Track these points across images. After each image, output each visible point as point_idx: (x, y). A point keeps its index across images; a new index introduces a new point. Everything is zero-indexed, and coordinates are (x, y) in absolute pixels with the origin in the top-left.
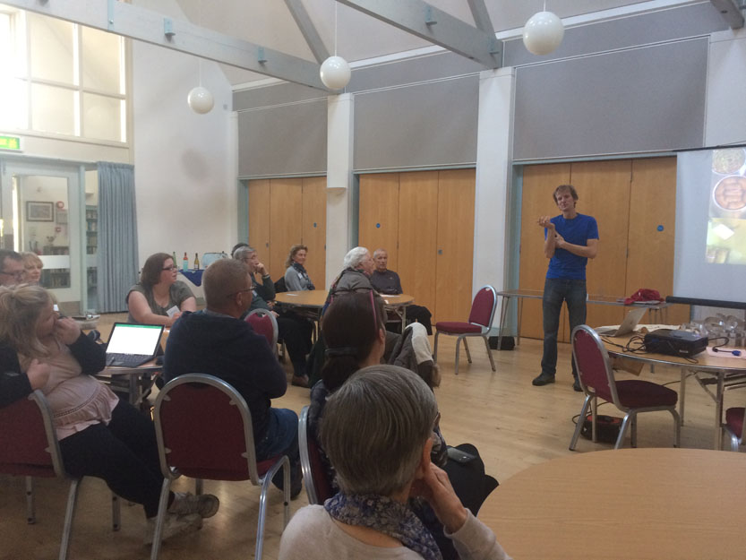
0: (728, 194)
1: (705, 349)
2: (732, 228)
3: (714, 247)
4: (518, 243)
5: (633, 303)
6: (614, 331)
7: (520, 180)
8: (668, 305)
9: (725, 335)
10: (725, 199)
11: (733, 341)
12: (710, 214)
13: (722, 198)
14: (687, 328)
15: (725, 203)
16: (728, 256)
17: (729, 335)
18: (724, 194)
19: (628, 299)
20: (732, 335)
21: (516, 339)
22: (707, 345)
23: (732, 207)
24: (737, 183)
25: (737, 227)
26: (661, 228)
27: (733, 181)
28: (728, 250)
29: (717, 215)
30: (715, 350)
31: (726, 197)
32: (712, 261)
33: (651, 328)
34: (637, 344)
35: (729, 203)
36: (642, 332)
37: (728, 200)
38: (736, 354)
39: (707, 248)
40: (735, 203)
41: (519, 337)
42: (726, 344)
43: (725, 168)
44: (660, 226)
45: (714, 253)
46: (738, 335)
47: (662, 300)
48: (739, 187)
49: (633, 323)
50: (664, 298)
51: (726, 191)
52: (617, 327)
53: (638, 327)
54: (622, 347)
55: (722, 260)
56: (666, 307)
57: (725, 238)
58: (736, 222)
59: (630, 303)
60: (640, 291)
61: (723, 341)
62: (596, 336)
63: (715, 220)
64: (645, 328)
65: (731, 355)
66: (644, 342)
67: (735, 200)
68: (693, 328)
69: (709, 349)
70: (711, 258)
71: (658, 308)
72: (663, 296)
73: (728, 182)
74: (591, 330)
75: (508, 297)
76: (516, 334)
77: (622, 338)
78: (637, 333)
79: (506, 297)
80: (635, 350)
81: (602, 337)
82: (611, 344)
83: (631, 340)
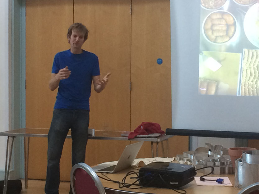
0: (215, 28)
2: (219, 61)
3: (205, 80)
4: (24, 78)
5: (136, 137)
6: (114, 166)
8: (168, 137)
9: (212, 165)
10: (212, 33)
11: (217, 170)
12: (201, 48)
13: (210, 33)
14: (180, 159)
15: (213, 37)
16: (217, 88)
18: (212, 28)
21: (23, 182)
23: (219, 40)
24: (222, 18)
25: (224, 60)
26: (160, 62)
27: (219, 16)
28: (217, 82)
29: (207, 49)
30: (202, 180)
31: (213, 31)
32: (204, 93)
33: (147, 161)
34: (132, 179)
35: (217, 37)
36: (139, 167)
37: (216, 34)
38: (220, 181)
39: (200, 81)
40: (222, 37)
41: (26, 179)
42: (212, 173)
43: (212, 4)
44: (159, 59)
45: (206, 84)
47: (162, 133)
48: (223, 22)
49: (130, 158)
51: (213, 25)
52: (115, 163)
53: (136, 162)
54: (118, 182)
55: (213, 92)
58: (223, 54)
60: (143, 124)
61: (209, 170)
62: (94, 174)
63: (205, 53)
64: (142, 162)
65: (215, 183)
66: (139, 177)
67: (221, 34)
68: (185, 159)
69: (197, 179)
70: (204, 90)
71: (159, 140)
72: (164, 129)
73: (214, 17)
74: (89, 168)
75: (13, 137)
76: (23, 177)
77: (119, 173)
78: (133, 167)
79: (11, 137)
80: (130, 185)
81: (100, 175)
82: (109, 180)
83: (127, 175)
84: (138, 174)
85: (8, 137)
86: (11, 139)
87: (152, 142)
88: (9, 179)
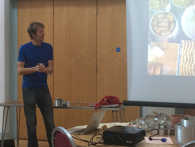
0: (160, 25)
1: (144, 139)
2: (163, 50)
3: (153, 63)
4: (16, 62)
5: (101, 107)
6: (84, 129)
7: (15, 11)
8: (125, 107)
9: (157, 127)
10: (158, 28)
11: (162, 132)
12: (149, 39)
13: (156, 28)
14: (134, 124)
15: (158, 31)
16: (161, 70)
17: (160, 127)
18: (157, 25)
19: (97, 104)
20: (162, 127)
21: (16, 142)
22: (145, 135)
23: (163, 34)
24: (165, 17)
25: (166, 48)
26: (118, 50)
27: (162, 16)
28: (162, 65)
29: (154, 40)
30: (151, 139)
31: (158, 27)
32: (152, 74)
33: (109, 125)
34: (97, 139)
35: (161, 31)
36: (103, 129)
37: (160, 29)
38: (164, 140)
39: (148, 64)
40: (165, 31)
41: (18, 139)
42: (158, 134)
43: (157, 7)
44: (118, 48)
45: (153, 67)
46: (166, 127)
47: (120, 104)
48: (166, 20)
49: (96, 123)
50: (122, 102)
52: (85, 127)
53: (101, 126)
54: (88, 141)
55: (158, 73)
56: (124, 109)
57: (159, 56)
58: (166, 44)
59: (98, 107)
60: (106, 97)
61: (156, 132)
62: (69, 135)
63: (152, 43)
64: (105, 126)
65: (160, 142)
66: (103, 137)
67: (165, 29)
68: (138, 124)
69: (147, 139)
70: (151, 72)
71: (118, 109)
72: (121, 101)
73: (159, 16)
74: (65, 131)
75: (8, 107)
76: (16, 137)
77: (88, 134)
78: (99, 130)
79: (7, 107)
80: (96, 143)
81: (74, 136)
82: (80, 140)
83: (94, 136)
84: (102, 135)
85: (5, 107)
86: (6, 108)
87: (113, 111)
88: (5, 139)
